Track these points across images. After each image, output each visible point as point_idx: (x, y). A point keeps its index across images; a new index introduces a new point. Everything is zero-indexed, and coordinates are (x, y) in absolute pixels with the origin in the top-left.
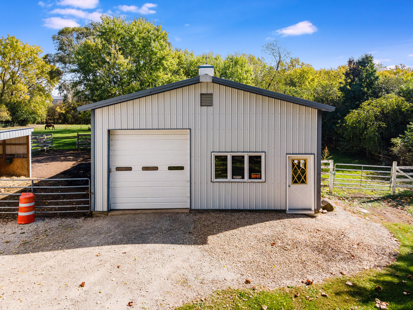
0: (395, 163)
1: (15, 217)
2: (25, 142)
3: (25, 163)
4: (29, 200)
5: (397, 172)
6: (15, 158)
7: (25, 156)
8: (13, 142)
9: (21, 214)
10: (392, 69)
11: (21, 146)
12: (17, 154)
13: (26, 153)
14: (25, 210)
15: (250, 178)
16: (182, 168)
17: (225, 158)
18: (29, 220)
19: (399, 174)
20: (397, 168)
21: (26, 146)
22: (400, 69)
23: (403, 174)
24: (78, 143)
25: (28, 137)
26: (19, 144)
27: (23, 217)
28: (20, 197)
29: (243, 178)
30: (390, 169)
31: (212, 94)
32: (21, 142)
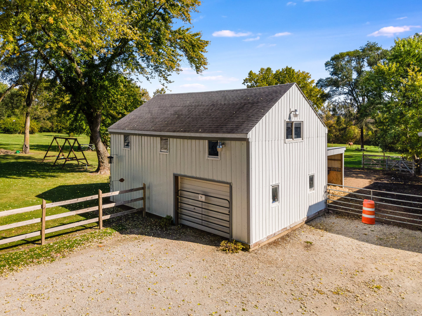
1: (359, 217)
2: (340, 158)
3: (339, 176)
4: (372, 206)
6: (331, 170)
7: (339, 170)
8: (333, 158)
9: (364, 215)
11: (336, 162)
12: (333, 168)
13: (340, 167)
14: (369, 213)
18: (371, 222)
21: (340, 162)
24: (363, 163)
25: (342, 154)
26: (334, 160)
27: (367, 218)
28: (364, 202)
32: (336, 158)
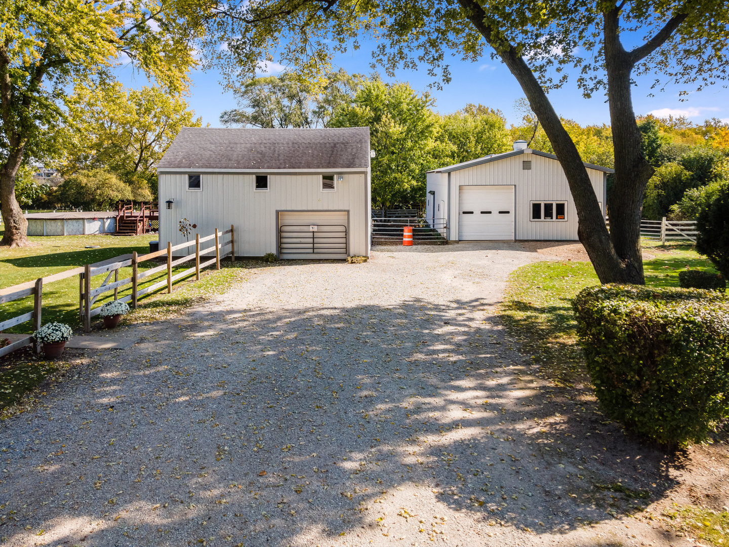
0: (664, 219)
4: (410, 231)
5: (666, 225)
9: (405, 239)
10: (700, 126)
14: (409, 237)
15: (557, 218)
16: (508, 212)
17: (539, 205)
18: (412, 243)
19: (668, 228)
20: (667, 222)
22: (712, 126)
23: (671, 227)
27: (407, 241)
29: (552, 218)
30: (660, 224)
31: (530, 161)
